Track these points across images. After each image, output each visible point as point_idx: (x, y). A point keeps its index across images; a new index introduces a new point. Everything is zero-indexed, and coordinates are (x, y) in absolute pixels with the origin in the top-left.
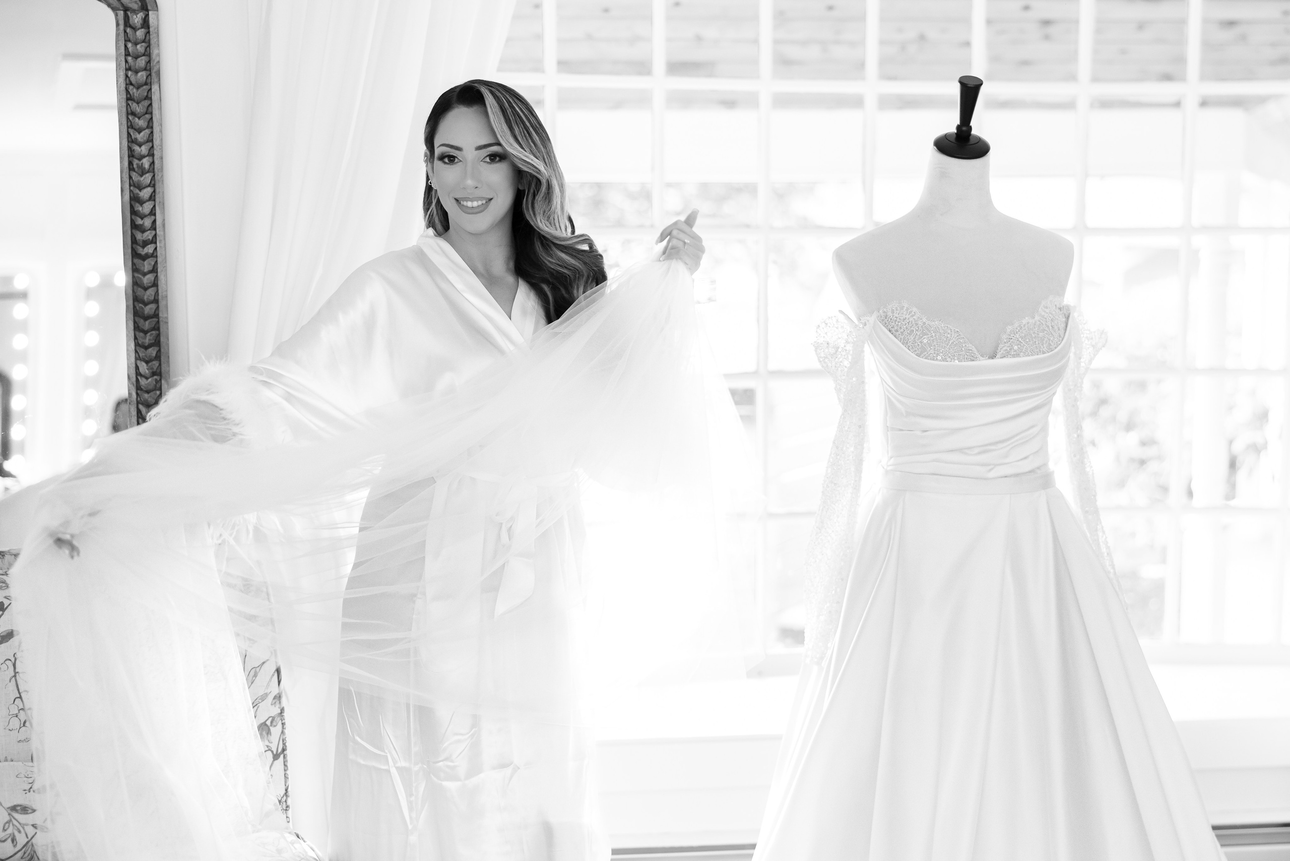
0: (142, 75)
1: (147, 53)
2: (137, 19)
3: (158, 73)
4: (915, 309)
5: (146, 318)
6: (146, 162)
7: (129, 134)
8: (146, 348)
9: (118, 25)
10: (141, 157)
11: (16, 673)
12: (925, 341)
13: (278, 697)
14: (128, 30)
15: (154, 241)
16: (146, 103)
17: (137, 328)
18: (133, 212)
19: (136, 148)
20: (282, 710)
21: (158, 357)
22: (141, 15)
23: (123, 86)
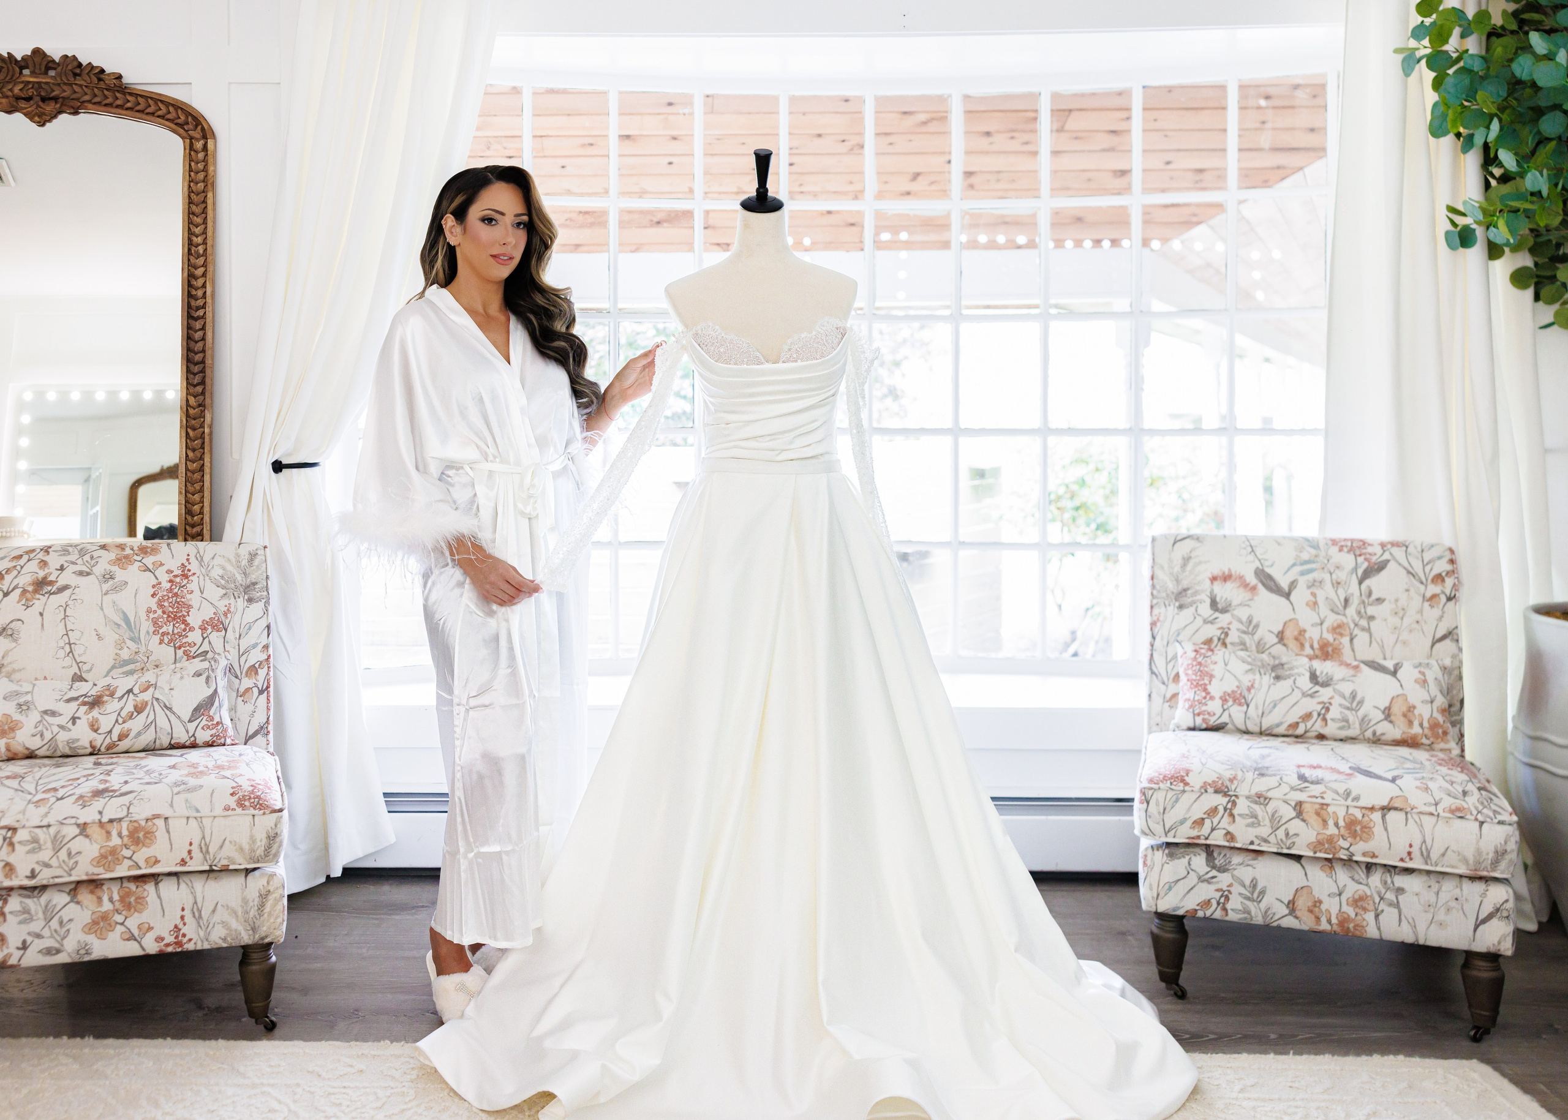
0: (201, 186)
1: (205, 170)
2: (199, 145)
3: (213, 184)
4: (717, 327)
5: (196, 364)
6: (201, 249)
7: (189, 228)
8: (195, 386)
9: (185, 149)
10: (197, 245)
11: (66, 616)
12: (722, 350)
13: (266, 647)
14: (192, 153)
15: (204, 307)
16: (203, 206)
17: (188, 371)
18: (190, 285)
19: (194, 239)
20: (269, 656)
21: (203, 393)
22: (202, 142)
23: (187, 193)
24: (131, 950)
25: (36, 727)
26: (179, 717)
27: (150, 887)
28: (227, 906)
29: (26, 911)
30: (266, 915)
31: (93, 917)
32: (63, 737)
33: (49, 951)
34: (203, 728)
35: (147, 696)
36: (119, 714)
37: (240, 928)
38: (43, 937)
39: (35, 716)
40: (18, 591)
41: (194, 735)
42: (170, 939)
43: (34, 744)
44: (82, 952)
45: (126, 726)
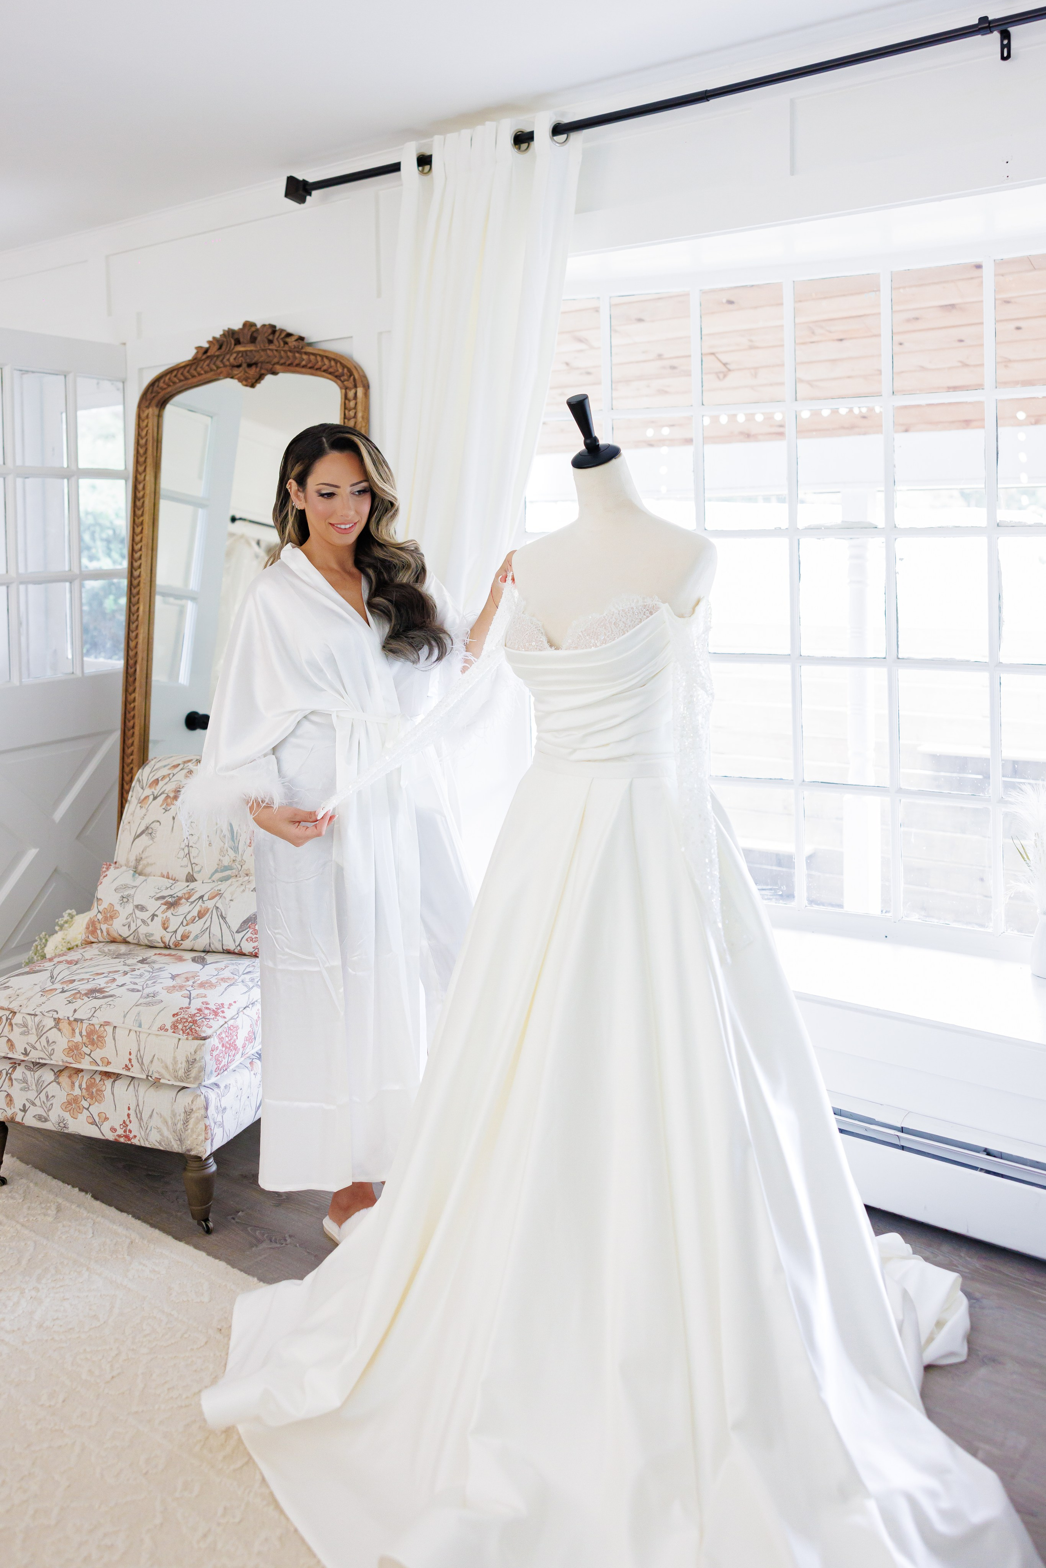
24: (92, 1132)
25: (127, 919)
26: (229, 927)
27: (108, 1082)
28: (161, 1114)
29: (25, 1081)
30: (189, 1131)
31: (68, 1098)
32: (143, 930)
33: (40, 1118)
34: (247, 940)
35: (210, 904)
36: (185, 917)
37: (170, 1137)
38: (36, 1106)
39: (129, 908)
40: (164, 796)
41: (239, 945)
42: (120, 1132)
43: (125, 932)
44: (62, 1125)
45: (188, 928)
